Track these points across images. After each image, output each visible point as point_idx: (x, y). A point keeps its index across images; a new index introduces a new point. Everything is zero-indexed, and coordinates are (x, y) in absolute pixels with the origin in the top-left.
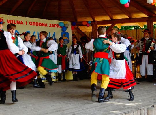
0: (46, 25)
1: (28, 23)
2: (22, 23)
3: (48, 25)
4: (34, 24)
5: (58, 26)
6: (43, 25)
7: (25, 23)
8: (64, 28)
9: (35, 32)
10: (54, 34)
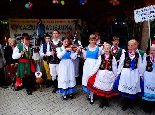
0: (66, 22)
1: (56, 22)
2: (53, 22)
4: (59, 22)
5: (73, 22)
6: (64, 22)
7: (55, 22)
8: (76, 23)
9: (60, 26)
10: (71, 26)
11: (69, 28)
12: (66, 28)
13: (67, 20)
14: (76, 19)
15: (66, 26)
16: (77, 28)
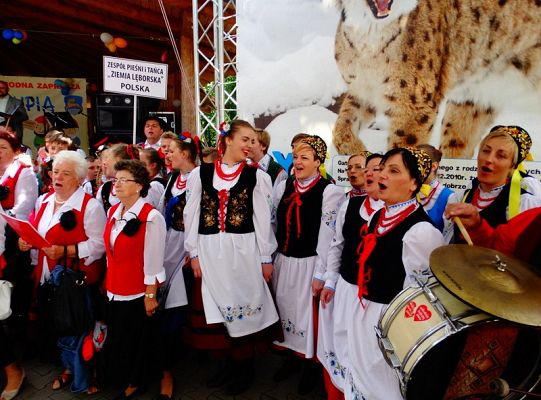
0: (31, 86)
3: (35, 85)
5: (56, 86)
6: (24, 85)
8: (67, 90)
10: (48, 99)
11: (42, 104)
12: (32, 106)
13: (35, 80)
14: (64, 79)
15: (33, 100)
16: (70, 105)
